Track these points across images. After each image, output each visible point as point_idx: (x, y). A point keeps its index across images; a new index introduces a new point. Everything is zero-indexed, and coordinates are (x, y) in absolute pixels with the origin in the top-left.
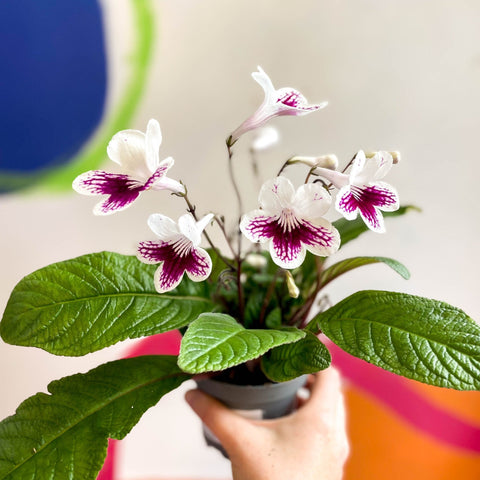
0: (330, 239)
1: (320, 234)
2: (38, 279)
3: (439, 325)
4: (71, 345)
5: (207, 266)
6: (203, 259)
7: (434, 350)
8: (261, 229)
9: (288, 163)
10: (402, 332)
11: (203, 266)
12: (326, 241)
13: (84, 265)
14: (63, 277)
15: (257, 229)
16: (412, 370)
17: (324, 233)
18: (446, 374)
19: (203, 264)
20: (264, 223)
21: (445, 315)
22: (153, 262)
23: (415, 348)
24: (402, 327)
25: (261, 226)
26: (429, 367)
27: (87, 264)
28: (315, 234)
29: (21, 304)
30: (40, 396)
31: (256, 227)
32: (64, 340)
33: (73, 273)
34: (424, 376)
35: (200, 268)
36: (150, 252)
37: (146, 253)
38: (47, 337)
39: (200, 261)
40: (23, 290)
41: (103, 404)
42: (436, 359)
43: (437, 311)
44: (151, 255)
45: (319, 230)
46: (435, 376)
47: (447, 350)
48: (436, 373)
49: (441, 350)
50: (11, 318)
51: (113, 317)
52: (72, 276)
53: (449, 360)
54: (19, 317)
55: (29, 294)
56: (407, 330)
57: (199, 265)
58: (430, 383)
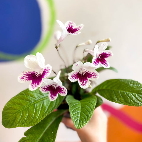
0: (96, 75)
1: (93, 74)
2: (10, 105)
3: (133, 87)
4: (30, 123)
5: (65, 91)
6: (63, 89)
7: (134, 96)
8: (75, 77)
9: (77, 47)
10: (123, 91)
11: (64, 91)
12: (95, 76)
13: (23, 95)
14: (18, 102)
15: (74, 78)
16: (129, 103)
17: (94, 74)
18: (139, 102)
19: (64, 90)
20: (75, 75)
21: (134, 84)
22: (47, 92)
23: (128, 96)
24: (123, 90)
25: (75, 76)
26: (134, 101)
27: (24, 95)
28: (91, 75)
29: (8, 115)
30: (23, 138)
31: (73, 77)
32: (27, 122)
33: (20, 99)
34: (133, 104)
35: (63, 92)
36: (45, 89)
37: (44, 90)
38: (21, 123)
39: (62, 90)
40: (7, 110)
41: (43, 134)
42: (135, 98)
43: (131, 83)
44: (46, 90)
45: (92, 73)
46: (136, 104)
47: (137, 95)
48: (136, 103)
49: (136, 95)
50: (6, 120)
51: (39, 109)
52: (21, 101)
53: (139, 98)
54: (9, 119)
55: (9, 111)
56: (124, 90)
57: (63, 91)
58: (135, 106)
